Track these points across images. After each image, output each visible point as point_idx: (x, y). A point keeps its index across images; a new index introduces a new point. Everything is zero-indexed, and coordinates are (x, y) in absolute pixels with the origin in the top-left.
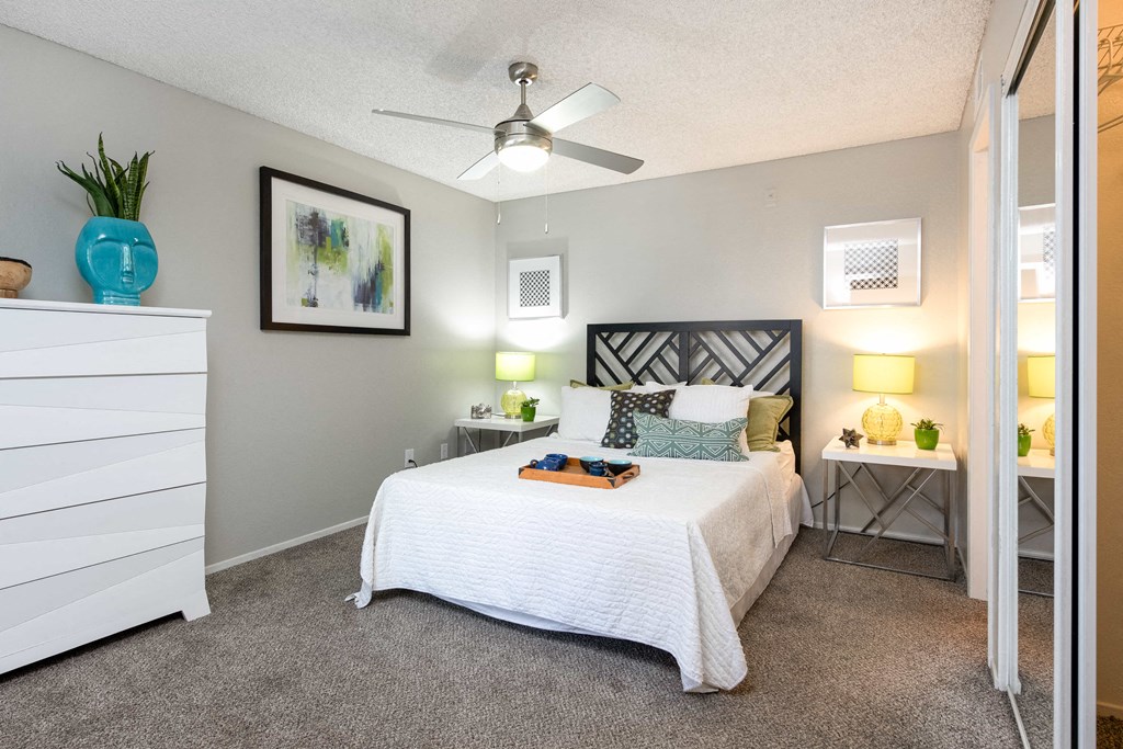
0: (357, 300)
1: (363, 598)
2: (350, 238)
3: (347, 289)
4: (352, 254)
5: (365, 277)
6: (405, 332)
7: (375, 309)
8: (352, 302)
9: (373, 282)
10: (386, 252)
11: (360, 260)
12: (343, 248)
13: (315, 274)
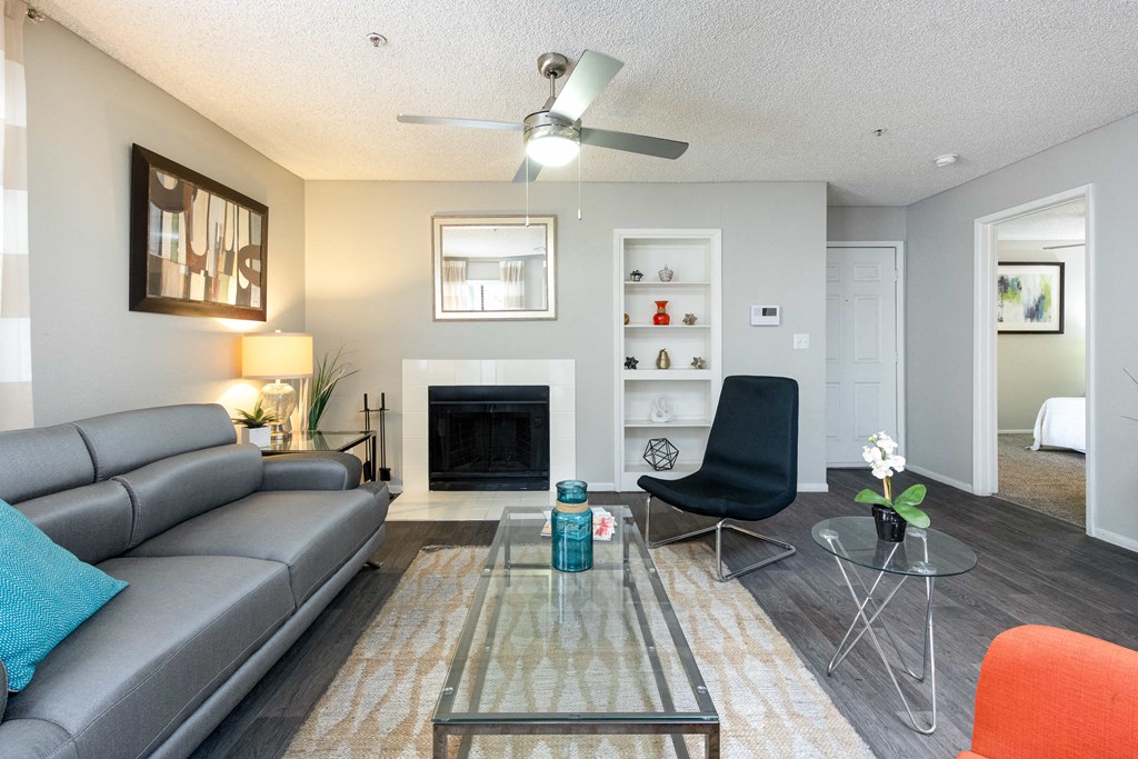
0: (1026, 317)
1: (1036, 446)
2: (1022, 285)
3: (1021, 311)
4: (1024, 294)
5: (1032, 304)
6: (1061, 331)
7: (1038, 320)
8: (1023, 317)
9: (1037, 306)
10: (1047, 289)
11: (1028, 297)
12: (1018, 291)
13: (1002, 306)
